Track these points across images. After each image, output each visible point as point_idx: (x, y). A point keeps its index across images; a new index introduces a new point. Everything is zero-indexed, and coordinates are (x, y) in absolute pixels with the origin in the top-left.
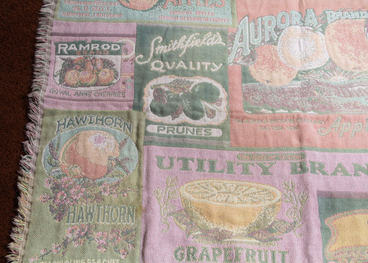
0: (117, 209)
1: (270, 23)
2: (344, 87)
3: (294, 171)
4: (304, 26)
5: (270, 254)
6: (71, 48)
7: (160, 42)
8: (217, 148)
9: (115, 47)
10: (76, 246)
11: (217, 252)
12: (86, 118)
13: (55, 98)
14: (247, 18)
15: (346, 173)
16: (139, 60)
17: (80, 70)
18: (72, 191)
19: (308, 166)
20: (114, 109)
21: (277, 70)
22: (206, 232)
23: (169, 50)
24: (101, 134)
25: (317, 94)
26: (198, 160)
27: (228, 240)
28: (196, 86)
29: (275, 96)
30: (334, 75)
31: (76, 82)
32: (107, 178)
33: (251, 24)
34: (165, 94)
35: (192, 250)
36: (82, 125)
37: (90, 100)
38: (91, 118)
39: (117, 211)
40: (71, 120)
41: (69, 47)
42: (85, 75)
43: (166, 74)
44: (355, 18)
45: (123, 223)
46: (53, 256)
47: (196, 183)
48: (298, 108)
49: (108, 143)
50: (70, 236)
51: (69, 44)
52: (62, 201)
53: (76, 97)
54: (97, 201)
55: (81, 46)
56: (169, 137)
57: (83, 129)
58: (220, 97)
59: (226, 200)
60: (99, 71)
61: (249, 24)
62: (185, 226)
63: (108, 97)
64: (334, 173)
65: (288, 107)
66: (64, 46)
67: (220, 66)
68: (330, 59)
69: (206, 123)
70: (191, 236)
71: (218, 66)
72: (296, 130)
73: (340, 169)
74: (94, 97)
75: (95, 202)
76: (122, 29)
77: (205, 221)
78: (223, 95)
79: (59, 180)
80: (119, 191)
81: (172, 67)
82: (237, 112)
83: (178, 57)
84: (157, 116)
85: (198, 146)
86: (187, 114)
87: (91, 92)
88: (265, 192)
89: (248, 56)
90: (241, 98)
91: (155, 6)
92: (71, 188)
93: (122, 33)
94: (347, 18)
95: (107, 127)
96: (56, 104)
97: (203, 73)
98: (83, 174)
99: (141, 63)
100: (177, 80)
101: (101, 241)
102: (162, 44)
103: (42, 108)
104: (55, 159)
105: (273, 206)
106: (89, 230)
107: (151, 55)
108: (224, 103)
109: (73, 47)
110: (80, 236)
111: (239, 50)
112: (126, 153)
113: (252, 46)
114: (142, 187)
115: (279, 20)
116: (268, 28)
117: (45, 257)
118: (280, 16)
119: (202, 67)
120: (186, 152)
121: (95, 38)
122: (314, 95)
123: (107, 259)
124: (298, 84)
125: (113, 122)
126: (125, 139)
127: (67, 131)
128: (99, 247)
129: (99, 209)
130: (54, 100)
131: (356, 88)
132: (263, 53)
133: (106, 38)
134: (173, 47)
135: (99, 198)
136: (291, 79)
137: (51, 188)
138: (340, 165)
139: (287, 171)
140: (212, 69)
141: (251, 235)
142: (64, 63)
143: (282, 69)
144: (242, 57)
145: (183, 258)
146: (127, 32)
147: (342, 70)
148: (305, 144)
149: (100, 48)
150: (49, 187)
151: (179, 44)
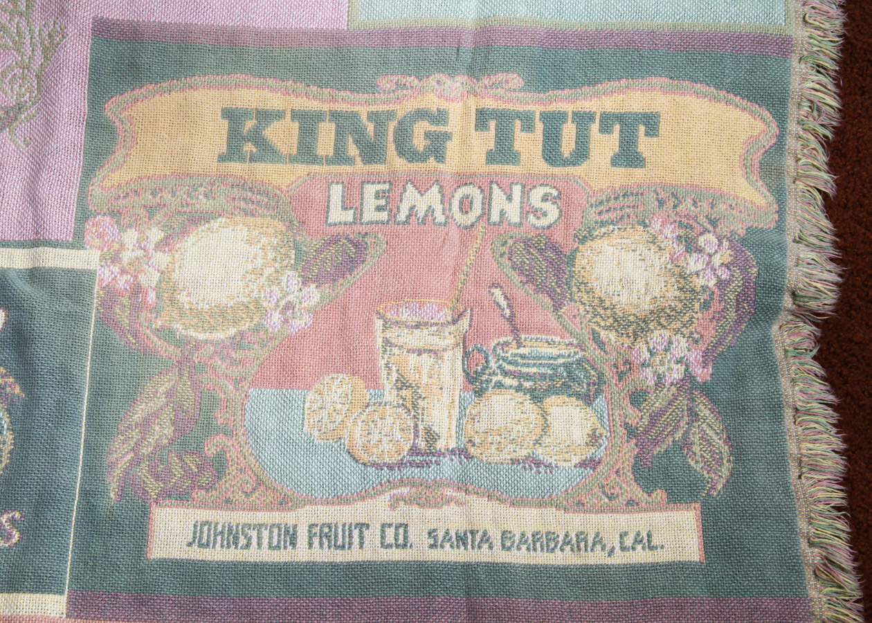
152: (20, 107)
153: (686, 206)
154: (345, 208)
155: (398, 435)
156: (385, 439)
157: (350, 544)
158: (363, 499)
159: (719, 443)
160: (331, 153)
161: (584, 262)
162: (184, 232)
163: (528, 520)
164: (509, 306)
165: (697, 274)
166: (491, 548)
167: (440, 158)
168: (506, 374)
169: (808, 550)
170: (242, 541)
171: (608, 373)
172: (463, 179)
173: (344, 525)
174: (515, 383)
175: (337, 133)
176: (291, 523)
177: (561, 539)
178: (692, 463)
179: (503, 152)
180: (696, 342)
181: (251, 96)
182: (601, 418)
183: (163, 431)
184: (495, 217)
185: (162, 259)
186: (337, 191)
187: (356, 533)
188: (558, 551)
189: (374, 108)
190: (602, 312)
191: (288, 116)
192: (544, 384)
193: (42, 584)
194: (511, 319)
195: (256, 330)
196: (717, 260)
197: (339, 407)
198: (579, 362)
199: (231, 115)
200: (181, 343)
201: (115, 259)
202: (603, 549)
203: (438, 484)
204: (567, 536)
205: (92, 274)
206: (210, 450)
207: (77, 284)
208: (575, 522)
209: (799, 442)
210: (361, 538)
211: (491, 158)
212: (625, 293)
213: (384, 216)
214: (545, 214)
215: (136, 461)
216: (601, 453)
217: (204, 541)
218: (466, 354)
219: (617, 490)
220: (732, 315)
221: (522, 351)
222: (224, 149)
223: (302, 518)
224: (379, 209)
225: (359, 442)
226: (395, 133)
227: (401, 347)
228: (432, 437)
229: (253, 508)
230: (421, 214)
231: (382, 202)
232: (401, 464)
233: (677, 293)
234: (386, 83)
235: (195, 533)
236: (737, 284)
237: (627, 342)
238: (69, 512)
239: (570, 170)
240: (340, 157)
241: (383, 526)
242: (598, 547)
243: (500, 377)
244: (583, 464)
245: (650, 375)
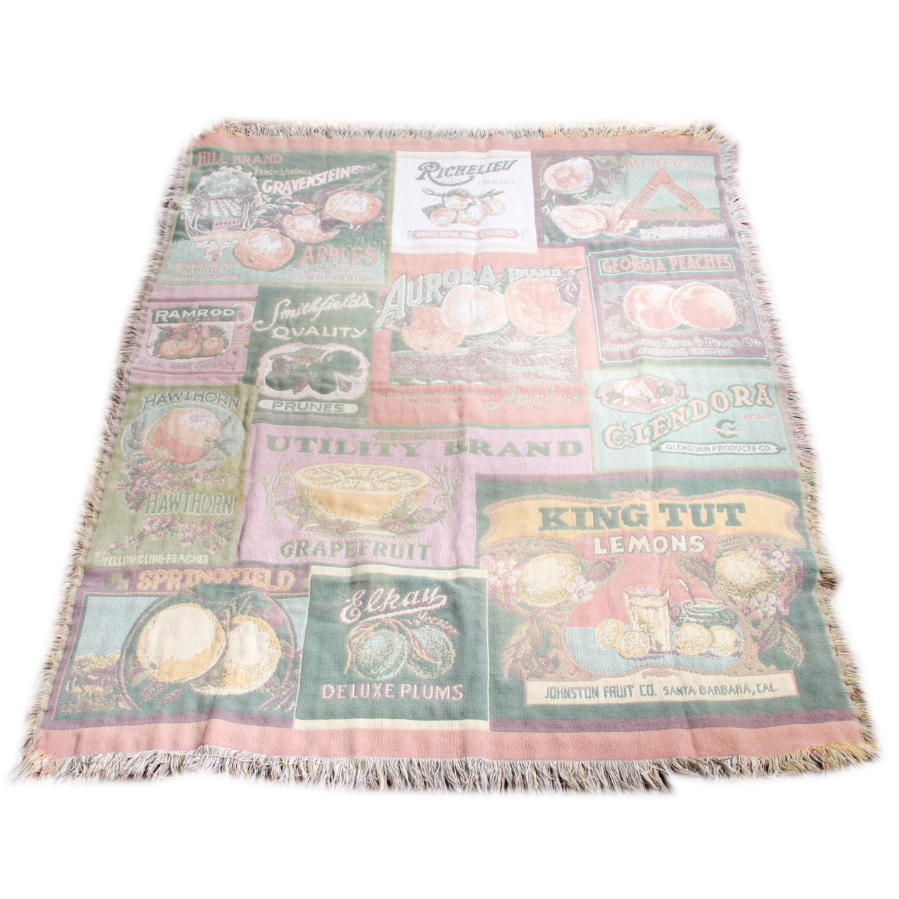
0: (211, 498)
1: (434, 282)
2: (523, 354)
3: (449, 451)
4: (478, 284)
5: (406, 549)
6: (172, 315)
7: (287, 305)
8: (349, 427)
9: (228, 312)
10: (154, 539)
11: (337, 547)
12: (181, 394)
13: (145, 370)
14: (404, 276)
15: (516, 453)
16: (258, 326)
17: (180, 340)
18: (155, 477)
19: (468, 444)
20: (219, 383)
21: (438, 335)
22: (324, 525)
23: (298, 314)
24: (199, 412)
25: (488, 362)
26: (323, 440)
27: (352, 532)
28: (328, 355)
29: (433, 365)
30: (512, 340)
31: (173, 354)
32: (202, 461)
33: (409, 284)
34: (287, 365)
35: (303, 544)
36: (175, 402)
37: (188, 373)
38: (188, 393)
39: (210, 500)
40: (162, 396)
41: (169, 314)
42: (185, 346)
43: (291, 342)
44: (545, 276)
45: (217, 514)
46: (125, 550)
47: (317, 466)
48: (462, 379)
49: (207, 422)
50: (148, 528)
51: (170, 311)
52: (141, 488)
53: (172, 370)
54: (186, 489)
55: (185, 312)
56: (287, 413)
57: (177, 406)
58: (360, 367)
59: (355, 487)
60: (204, 340)
61: (406, 284)
62: (298, 517)
63: (213, 369)
64: (502, 454)
65: (449, 377)
66: (164, 313)
67: (364, 331)
68: (509, 323)
69: (338, 398)
70: (304, 528)
71: (361, 332)
72: (456, 403)
73: (510, 449)
74: (194, 369)
75: (183, 489)
76: (240, 291)
77: (324, 511)
78: (364, 364)
79: (140, 465)
80: (215, 477)
81: (300, 334)
82: (380, 383)
83: (309, 322)
84: (273, 390)
85: (324, 425)
86: (314, 388)
87: (191, 364)
88: (408, 477)
89: (401, 320)
90: (387, 367)
91: (286, 265)
92: (154, 474)
93: (240, 296)
94: (534, 277)
95: (207, 404)
96: (146, 377)
97: (340, 339)
98: (172, 457)
99: (259, 330)
100: (305, 349)
101: (187, 534)
102: (290, 307)
103: (127, 382)
104: (138, 440)
105: (417, 493)
106: (172, 521)
107: (274, 320)
108: (365, 375)
109: (175, 314)
110: (160, 528)
111: (391, 313)
112: (228, 432)
113: (408, 309)
114: (245, 472)
115: (446, 278)
116: (430, 287)
117: (114, 552)
118: (447, 273)
119: (340, 333)
120: (307, 431)
121: (204, 303)
122: (484, 363)
123: (192, 555)
124: (464, 351)
125: (216, 398)
126: (230, 418)
127: (157, 409)
128: (183, 541)
129: (188, 498)
130: (143, 372)
131: (539, 356)
132: (423, 316)
133: (217, 302)
134: (304, 310)
135: (189, 484)
136: (455, 345)
137: (129, 474)
138: (510, 444)
139: (440, 451)
140: (352, 335)
141: (384, 526)
142: (161, 332)
143: (445, 334)
144: (394, 321)
145: (291, 554)
146: (245, 295)
147: (523, 335)
148: (466, 419)
149: (208, 314)
150: (126, 472)
151: (312, 307)
152: (444, 512)
153: (764, 541)
154: (602, 548)
155: (643, 645)
156: (636, 647)
157: (625, 695)
158: (629, 674)
159: (797, 643)
160: (592, 525)
161: (720, 567)
162: (526, 561)
163: (711, 681)
164: (688, 586)
165: (775, 567)
166: (695, 694)
167: (645, 524)
168: (690, 616)
169: (847, 687)
170: (572, 695)
171: (740, 614)
172: (657, 534)
173: (621, 686)
174: (696, 620)
175: (594, 516)
176: (595, 686)
177: (728, 689)
178: (786, 652)
179: (674, 521)
180: (780, 596)
181: (551, 502)
182: (739, 634)
183: (526, 647)
184: (675, 548)
185: (518, 572)
186: (597, 541)
187: (627, 690)
188: (728, 694)
189: (610, 506)
190: (732, 588)
191: (570, 510)
192: (710, 620)
193: (477, 715)
194: (689, 592)
195: (566, 602)
196: (783, 560)
197: (611, 633)
198: (725, 611)
199: (542, 510)
200: (532, 609)
201: (495, 574)
202: (750, 692)
203: (665, 666)
204: (731, 687)
205: (485, 580)
206: (551, 655)
207: (478, 585)
208: (735, 681)
209: (834, 640)
210: (630, 692)
211: (669, 524)
212: (742, 579)
213: (622, 550)
214: (698, 547)
215: (516, 661)
216: (742, 649)
217: (553, 696)
218: (670, 609)
219: (752, 666)
220: (794, 584)
221: (696, 606)
222: (542, 525)
223: (601, 684)
224: (619, 547)
225: (624, 649)
226: (622, 515)
227: (638, 606)
228: (659, 645)
229: (575, 680)
230: (639, 549)
231: (620, 544)
232: (645, 658)
233: (768, 575)
234: (614, 495)
235: (548, 692)
236: (795, 568)
237: (747, 600)
238: (486, 684)
239: (706, 528)
240: (596, 526)
241: (640, 686)
242: (747, 691)
243: (688, 618)
244: (734, 655)
245: (760, 613)
